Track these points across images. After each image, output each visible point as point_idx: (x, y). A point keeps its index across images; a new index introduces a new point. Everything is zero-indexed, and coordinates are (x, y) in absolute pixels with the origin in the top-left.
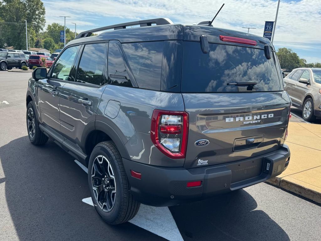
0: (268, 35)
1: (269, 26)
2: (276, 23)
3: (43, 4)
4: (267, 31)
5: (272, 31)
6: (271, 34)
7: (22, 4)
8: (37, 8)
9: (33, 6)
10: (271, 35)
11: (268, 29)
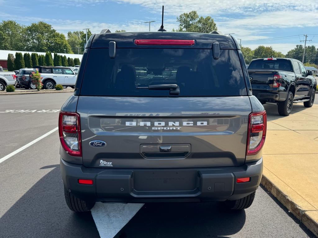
3: (216, 25)
7: (198, 28)
8: (210, 30)
9: (207, 28)
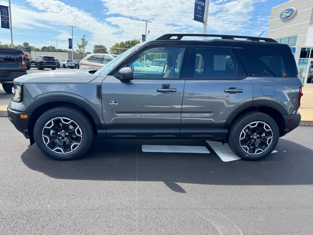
0: (6, 19)
1: (5, 10)
2: (10, 8)
4: (3, 15)
5: (8, 15)
6: (8, 18)
10: (8, 20)
11: (4, 13)
